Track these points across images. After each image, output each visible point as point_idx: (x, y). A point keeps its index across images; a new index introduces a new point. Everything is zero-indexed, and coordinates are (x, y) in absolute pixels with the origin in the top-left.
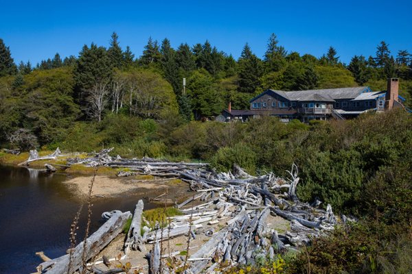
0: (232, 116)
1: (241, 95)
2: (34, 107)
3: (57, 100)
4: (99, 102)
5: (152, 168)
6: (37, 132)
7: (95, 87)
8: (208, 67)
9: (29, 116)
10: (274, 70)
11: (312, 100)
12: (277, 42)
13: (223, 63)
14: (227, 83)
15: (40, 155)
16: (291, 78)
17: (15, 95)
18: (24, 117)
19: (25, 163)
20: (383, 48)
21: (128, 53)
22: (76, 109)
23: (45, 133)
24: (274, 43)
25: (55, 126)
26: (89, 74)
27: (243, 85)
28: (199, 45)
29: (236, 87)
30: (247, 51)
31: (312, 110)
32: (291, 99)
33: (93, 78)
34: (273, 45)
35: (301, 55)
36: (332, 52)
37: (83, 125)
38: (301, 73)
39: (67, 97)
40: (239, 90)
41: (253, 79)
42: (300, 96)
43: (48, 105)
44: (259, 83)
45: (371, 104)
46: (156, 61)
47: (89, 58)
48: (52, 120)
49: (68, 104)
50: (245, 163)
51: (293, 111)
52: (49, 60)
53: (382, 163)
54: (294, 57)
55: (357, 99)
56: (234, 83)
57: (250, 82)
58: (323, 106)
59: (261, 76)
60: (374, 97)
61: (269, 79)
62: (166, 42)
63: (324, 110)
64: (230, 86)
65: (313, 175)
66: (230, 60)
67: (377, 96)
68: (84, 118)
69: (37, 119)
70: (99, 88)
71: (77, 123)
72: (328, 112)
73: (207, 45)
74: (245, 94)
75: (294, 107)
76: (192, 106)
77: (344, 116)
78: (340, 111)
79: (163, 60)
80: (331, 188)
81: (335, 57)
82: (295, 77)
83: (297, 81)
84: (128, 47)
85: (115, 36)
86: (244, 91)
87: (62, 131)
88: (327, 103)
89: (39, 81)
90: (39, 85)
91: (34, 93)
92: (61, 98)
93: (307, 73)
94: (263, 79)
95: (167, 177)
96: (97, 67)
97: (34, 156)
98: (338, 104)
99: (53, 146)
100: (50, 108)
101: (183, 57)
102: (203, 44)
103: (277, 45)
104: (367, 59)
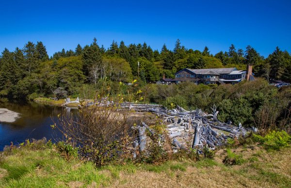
0: (165, 82)
1: (165, 70)
2: (64, 77)
3: (76, 73)
4: (95, 74)
5: (133, 107)
6: (67, 89)
7: (93, 66)
8: (146, 56)
9: (62, 81)
10: (181, 58)
11: (209, 74)
12: (180, 43)
13: (153, 54)
14: (157, 65)
15: (71, 101)
16: (191, 62)
17: (54, 70)
18: (59, 82)
19: (64, 104)
20: (232, 48)
21: (103, 48)
22: (84, 77)
23: (70, 89)
24: (179, 44)
25: (75, 86)
26: (91, 60)
27: (165, 66)
28: (140, 45)
29: (162, 66)
30: (164, 48)
31: (209, 79)
32: (197, 73)
33: (92, 62)
34: (178, 45)
35: (194, 51)
36: (206, 49)
37: (87, 85)
38: (196, 60)
39: (80, 71)
40: (164, 68)
41: (171, 62)
42: (201, 72)
43: (71, 76)
44: (174, 65)
45: (239, 76)
46: (117, 53)
47: (90, 51)
48: (73, 83)
49: (81, 75)
50: (181, 104)
51: (198, 79)
52: (59, 52)
53: (261, 105)
54: (191, 51)
55: (231, 74)
56: (161, 65)
57: (170, 64)
58: (214, 77)
59: (175, 61)
60: (240, 73)
61: (179, 63)
62: (122, 43)
63: (215, 79)
64: (159, 66)
65: (225, 110)
66: (156, 52)
67: (242, 72)
68: (88, 82)
69: (66, 83)
70: (95, 67)
71: (84, 85)
72: (217, 80)
73: (145, 45)
74: (167, 70)
75: (198, 77)
76: (145, 76)
77: (224, 82)
78: (222, 80)
79: (121, 52)
80: (237, 116)
81: (208, 51)
82: (193, 62)
83: (194, 64)
84: (102, 46)
85: (95, 40)
86: (166, 69)
87: (78, 89)
88: (216, 75)
89: (65, 63)
90: (65, 66)
91: (64, 69)
92: (77, 72)
93: (200, 60)
94: (176, 62)
95: (142, 111)
96: (94, 56)
97: (69, 101)
98: (221, 76)
99: (74, 96)
100: (72, 77)
101: (133, 50)
102: (142, 44)
103: (180, 45)
104: (224, 53)
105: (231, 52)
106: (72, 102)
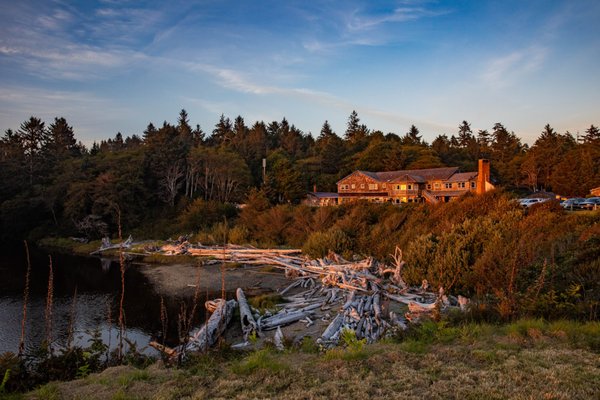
4: (172, 185)
6: (107, 219)
7: (168, 170)
9: (98, 201)
12: (358, 120)
14: (308, 164)
15: (113, 244)
17: (82, 179)
19: (97, 252)
20: (465, 128)
21: (198, 132)
22: (148, 193)
24: (356, 121)
27: (325, 166)
28: (275, 123)
29: (319, 168)
30: (327, 129)
31: (405, 192)
34: (354, 124)
35: (385, 134)
36: (414, 131)
41: (336, 159)
43: (119, 190)
45: (463, 185)
49: (140, 188)
54: (378, 135)
56: (317, 164)
57: (333, 162)
58: (415, 189)
59: (344, 156)
62: (239, 120)
64: (311, 167)
66: (309, 139)
69: (107, 205)
71: (149, 209)
73: (285, 123)
74: (327, 175)
81: (417, 136)
84: (198, 126)
85: (183, 113)
86: (326, 173)
90: (108, 168)
91: (104, 176)
94: (347, 159)
97: (106, 245)
100: (121, 193)
102: (280, 121)
103: (359, 123)
104: (449, 138)
105: (463, 136)
106: (115, 247)
